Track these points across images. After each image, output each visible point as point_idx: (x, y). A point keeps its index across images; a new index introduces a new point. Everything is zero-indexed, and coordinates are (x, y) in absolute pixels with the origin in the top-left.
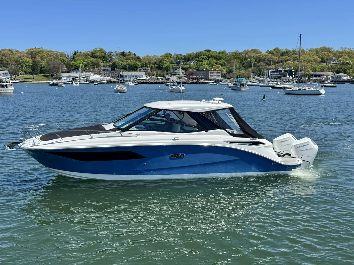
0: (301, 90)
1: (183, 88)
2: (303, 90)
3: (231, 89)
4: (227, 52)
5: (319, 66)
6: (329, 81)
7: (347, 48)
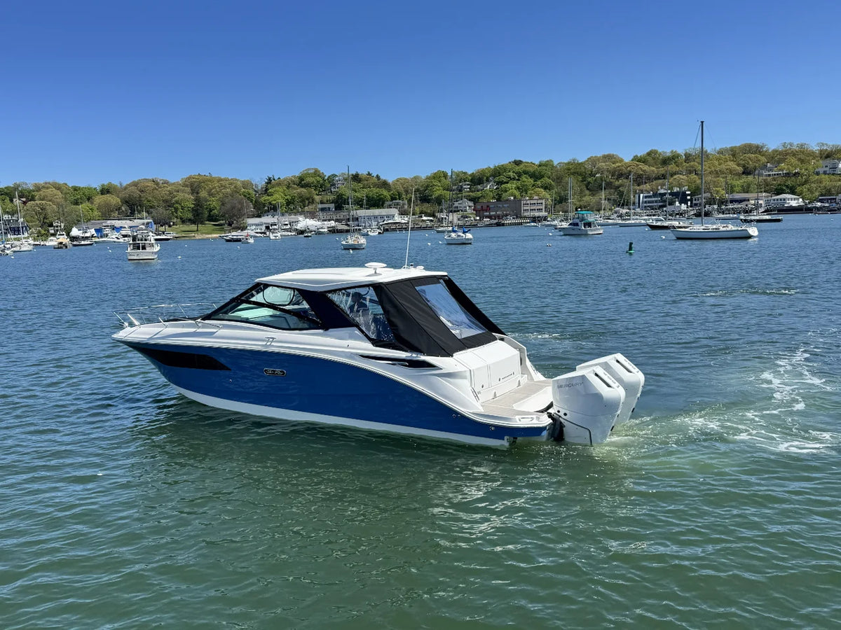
1: (469, 236)
4: (555, 163)
5: (738, 183)
6: (762, 210)
7: (795, 144)
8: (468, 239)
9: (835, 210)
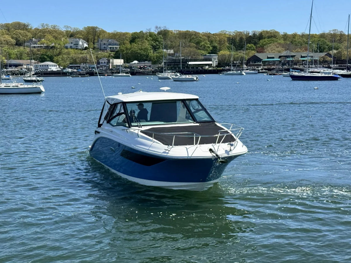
0: (11, 87)
2: (14, 86)
6: (33, 73)
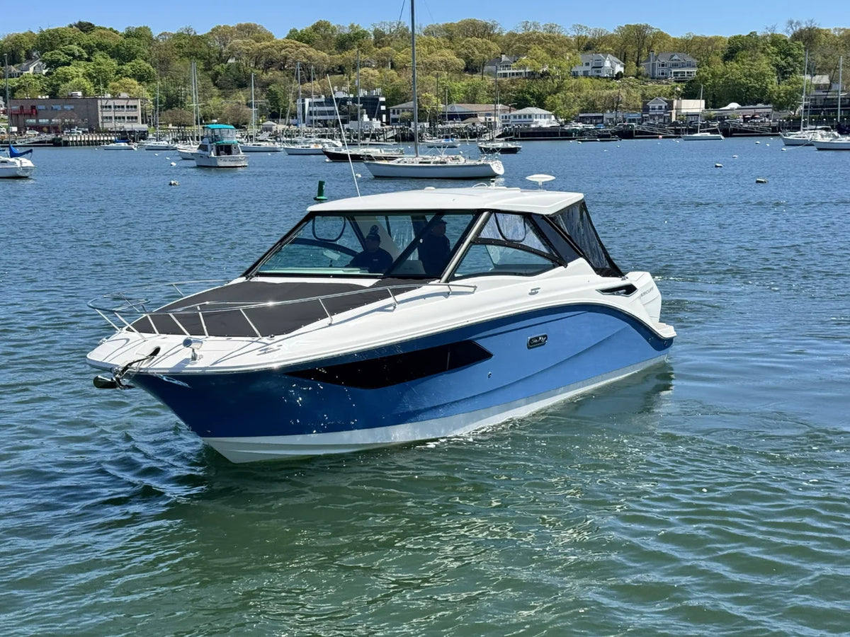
1: (26, 162)
3: (194, 163)
6: (499, 132)
8: (26, 169)
9: (609, 136)
